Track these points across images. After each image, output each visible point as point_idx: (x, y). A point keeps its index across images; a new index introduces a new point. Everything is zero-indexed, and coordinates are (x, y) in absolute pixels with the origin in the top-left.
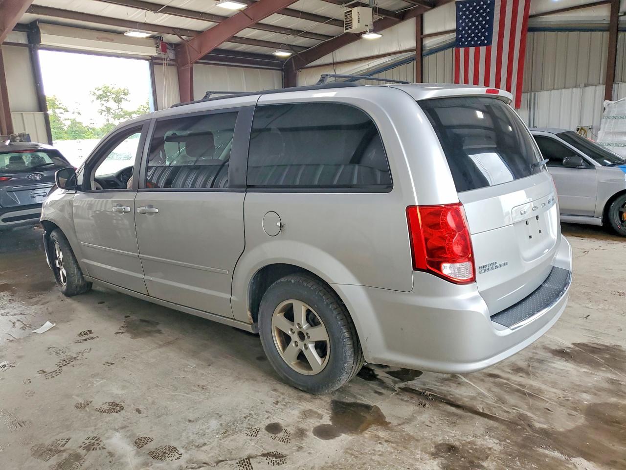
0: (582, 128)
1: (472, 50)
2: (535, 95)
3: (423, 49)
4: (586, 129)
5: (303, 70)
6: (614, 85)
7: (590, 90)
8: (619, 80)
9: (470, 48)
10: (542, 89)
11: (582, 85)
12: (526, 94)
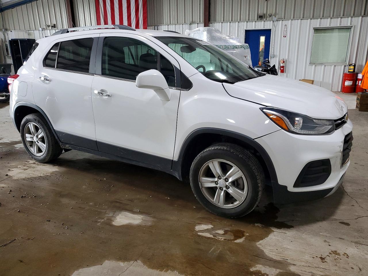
2: (157, 27)
7: (194, 26)
8: (213, 20)
10: (162, 24)
11: (189, 23)
12: (152, 27)
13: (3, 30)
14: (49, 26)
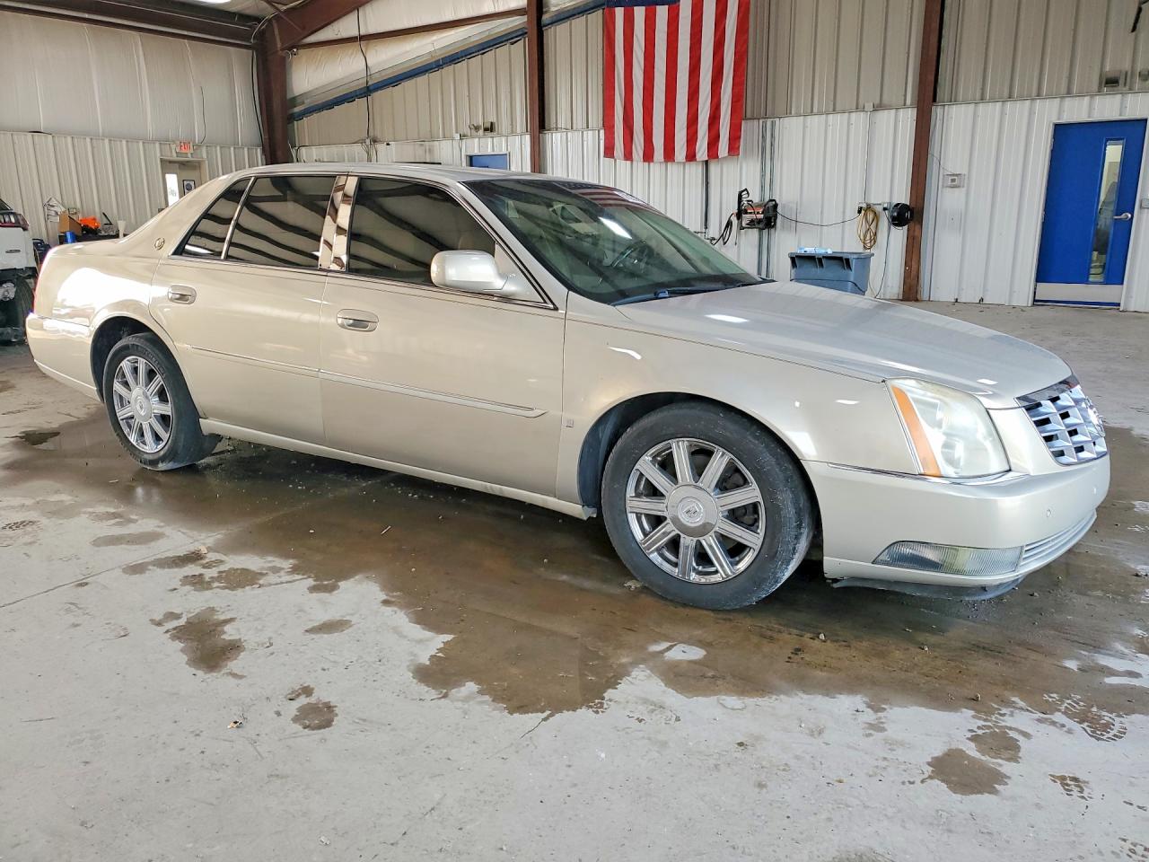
0: (869, 207)
1: (639, 13)
2: (773, 124)
3: (544, 10)
4: (879, 209)
5: (301, 51)
6: (933, 108)
7: (885, 117)
8: (947, 97)
9: (635, 8)
10: (788, 113)
11: (869, 107)
12: (756, 122)
13: (368, 141)
14: (477, 128)
